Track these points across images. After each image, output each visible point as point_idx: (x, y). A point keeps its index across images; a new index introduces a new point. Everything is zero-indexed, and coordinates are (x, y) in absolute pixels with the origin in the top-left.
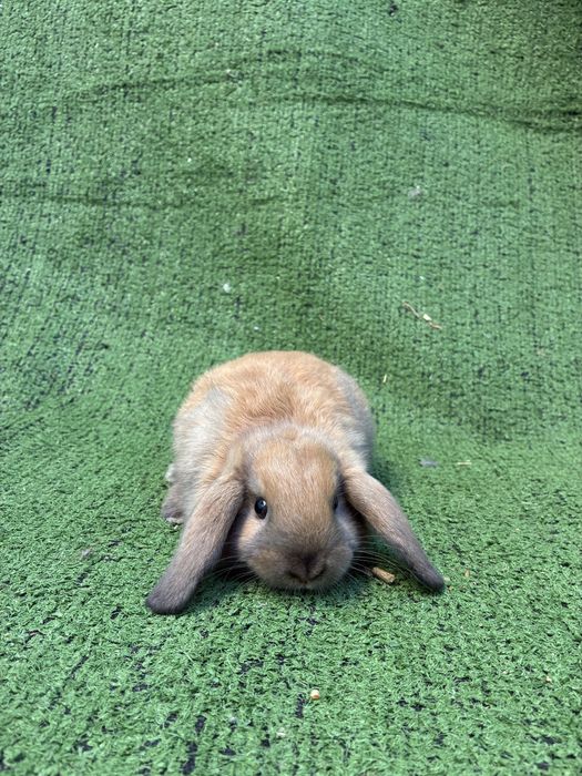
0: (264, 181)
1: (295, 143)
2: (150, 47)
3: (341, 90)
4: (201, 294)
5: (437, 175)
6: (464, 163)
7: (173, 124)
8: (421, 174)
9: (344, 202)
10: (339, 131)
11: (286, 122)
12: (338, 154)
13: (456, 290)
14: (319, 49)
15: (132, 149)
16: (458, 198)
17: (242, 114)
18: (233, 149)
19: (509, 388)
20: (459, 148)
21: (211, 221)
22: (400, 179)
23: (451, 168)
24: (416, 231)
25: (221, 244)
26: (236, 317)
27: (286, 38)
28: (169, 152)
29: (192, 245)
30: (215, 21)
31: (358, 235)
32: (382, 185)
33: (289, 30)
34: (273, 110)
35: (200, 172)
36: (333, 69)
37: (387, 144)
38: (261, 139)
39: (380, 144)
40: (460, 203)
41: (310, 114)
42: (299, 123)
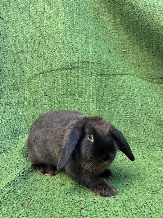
1: (91, 86)
2: (48, 62)
3: (100, 72)
5: (129, 91)
6: (135, 87)
7: (56, 81)
8: (124, 92)
9: (106, 102)
10: (102, 83)
11: (87, 80)
13: (138, 124)
14: (94, 61)
15: (44, 89)
16: (135, 97)
17: (75, 78)
19: (157, 150)
20: (133, 83)
22: (119, 94)
23: (132, 89)
24: (125, 108)
27: (85, 59)
28: (55, 89)
30: (65, 54)
31: (111, 111)
32: (114, 97)
33: (85, 57)
34: (84, 77)
35: (64, 94)
36: (98, 67)
37: (114, 85)
38: (82, 85)
39: (112, 85)
40: (136, 98)
41: (94, 78)
42: (91, 81)
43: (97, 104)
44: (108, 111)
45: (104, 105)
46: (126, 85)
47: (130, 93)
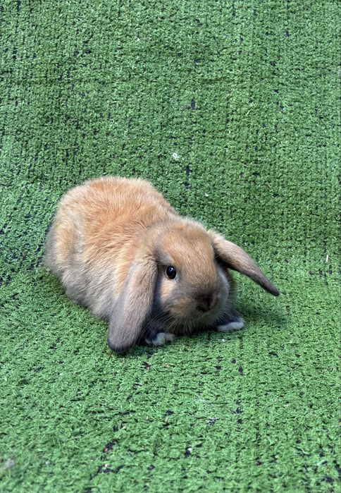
0: (212, 64)
4: (150, 162)
12: (275, 39)
18: (181, 33)
21: (159, 94)
25: (170, 116)
26: (186, 184)
29: (139, 116)
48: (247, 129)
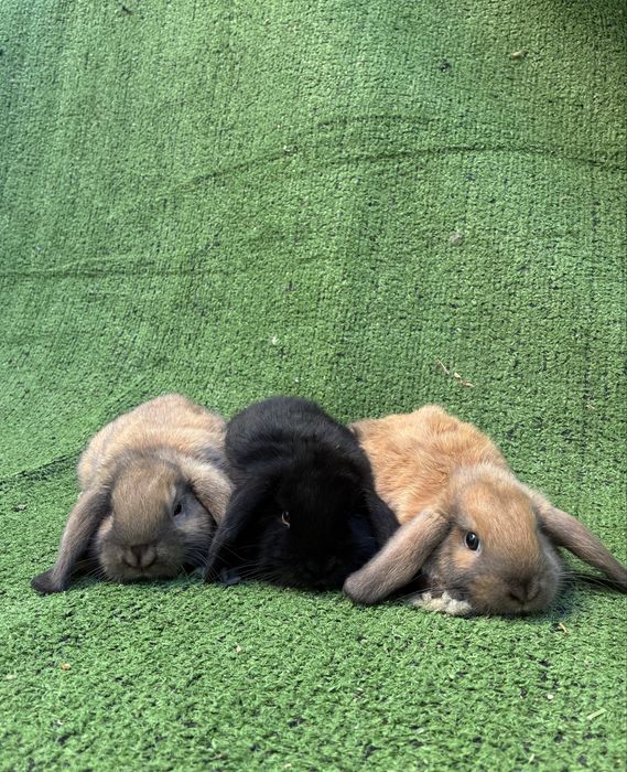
0: (310, 242)
1: (339, 203)
3: (384, 147)
4: (255, 348)
5: (482, 213)
6: (514, 197)
7: (245, 200)
8: (463, 216)
9: (382, 257)
10: (382, 187)
11: (332, 184)
12: (378, 210)
13: (495, 339)
14: (363, 113)
16: (505, 233)
17: (295, 183)
20: (509, 183)
21: (266, 281)
22: (441, 226)
23: (497, 203)
24: (456, 278)
25: (273, 301)
26: (280, 367)
27: (334, 110)
31: (394, 290)
34: (321, 175)
37: (428, 193)
38: (310, 204)
39: (421, 194)
40: (507, 238)
41: (353, 174)
42: (344, 184)
43: (346, 264)
44: (385, 288)
45: (373, 269)
46: (477, 188)
47: (487, 219)
48: (336, 307)
